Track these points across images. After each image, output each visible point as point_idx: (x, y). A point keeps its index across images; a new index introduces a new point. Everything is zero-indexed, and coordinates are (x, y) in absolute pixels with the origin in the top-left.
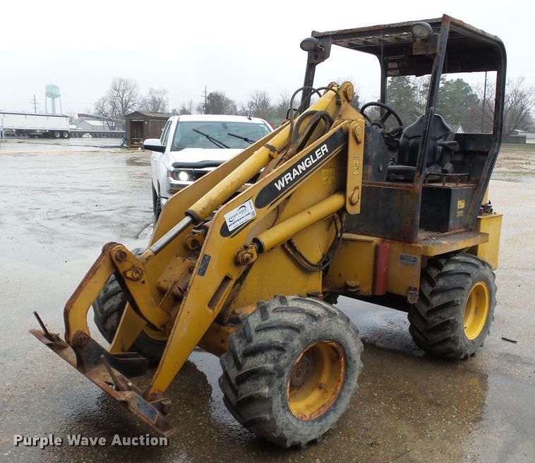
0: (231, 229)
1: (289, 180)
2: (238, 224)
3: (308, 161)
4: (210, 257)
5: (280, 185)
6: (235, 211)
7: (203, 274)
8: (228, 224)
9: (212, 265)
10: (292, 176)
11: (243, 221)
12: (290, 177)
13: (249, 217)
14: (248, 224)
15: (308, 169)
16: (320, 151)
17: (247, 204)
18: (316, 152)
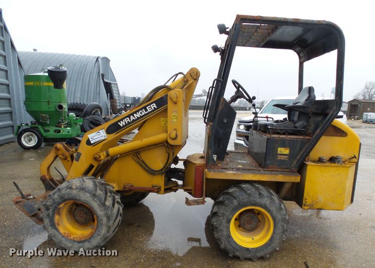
0: (92, 142)
1: (128, 122)
2: (96, 140)
3: (141, 112)
4: (81, 154)
5: (122, 124)
6: (94, 134)
7: (78, 161)
8: (90, 140)
9: (82, 158)
10: (130, 119)
11: (99, 139)
12: (129, 120)
13: (103, 138)
14: (102, 141)
15: (141, 117)
16: (151, 107)
17: (101, 131)
18: (147, 108)
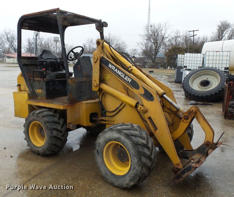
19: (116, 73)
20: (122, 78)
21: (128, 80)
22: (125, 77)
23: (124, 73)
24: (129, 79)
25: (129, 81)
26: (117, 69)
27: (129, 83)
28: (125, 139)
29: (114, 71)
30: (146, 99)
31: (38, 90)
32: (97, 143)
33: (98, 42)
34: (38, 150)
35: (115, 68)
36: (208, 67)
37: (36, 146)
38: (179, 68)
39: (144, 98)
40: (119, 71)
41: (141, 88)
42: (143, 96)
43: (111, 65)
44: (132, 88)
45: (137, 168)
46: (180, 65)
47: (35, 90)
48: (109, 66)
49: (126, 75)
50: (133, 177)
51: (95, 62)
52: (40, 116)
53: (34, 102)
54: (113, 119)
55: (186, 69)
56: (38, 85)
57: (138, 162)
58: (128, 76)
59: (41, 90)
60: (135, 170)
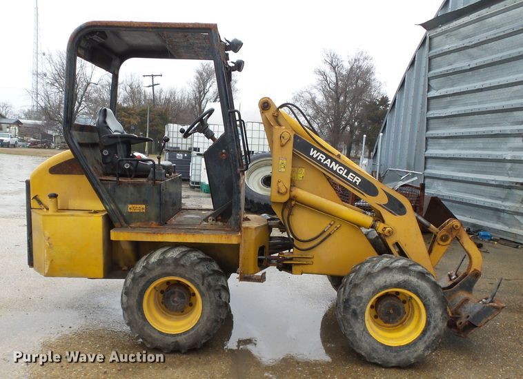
19: (329, 168)
20: (341, 176)
21: (355, 180)
22: (347, 174)
23: (345, 167)
24: (357, 177)
25: (356, 182)
26: (329, 160)
27: (356, 186)
28: (420, 281)
29: (322, 164)
30: (390, 212)
31: (130, 206)
32: (353, 298)
33: (266, 105)
34: (177, 342)
35: (325, 157)
36: (263, 152)
37: (167, 335)
38: (174, 151)
39: (387, 210)
40: (334, 163)
41: (381, 193)
42: (384, 208)
43: (316, 151)
44: (362, 194)
45: (440, 325)
46: (175, 146)
47: (121, 206)
48: (311, 154)
49: (349, 171)
50: (432, 341)
51: (282, 146)
52: (188, 264)
53: (144, 235)
54: (310, 254)
55: (198, 154)
56: (132, 194)
57: (442, 315)
58: (354, 173)
59: (144, 206)
60: (437, 329)
